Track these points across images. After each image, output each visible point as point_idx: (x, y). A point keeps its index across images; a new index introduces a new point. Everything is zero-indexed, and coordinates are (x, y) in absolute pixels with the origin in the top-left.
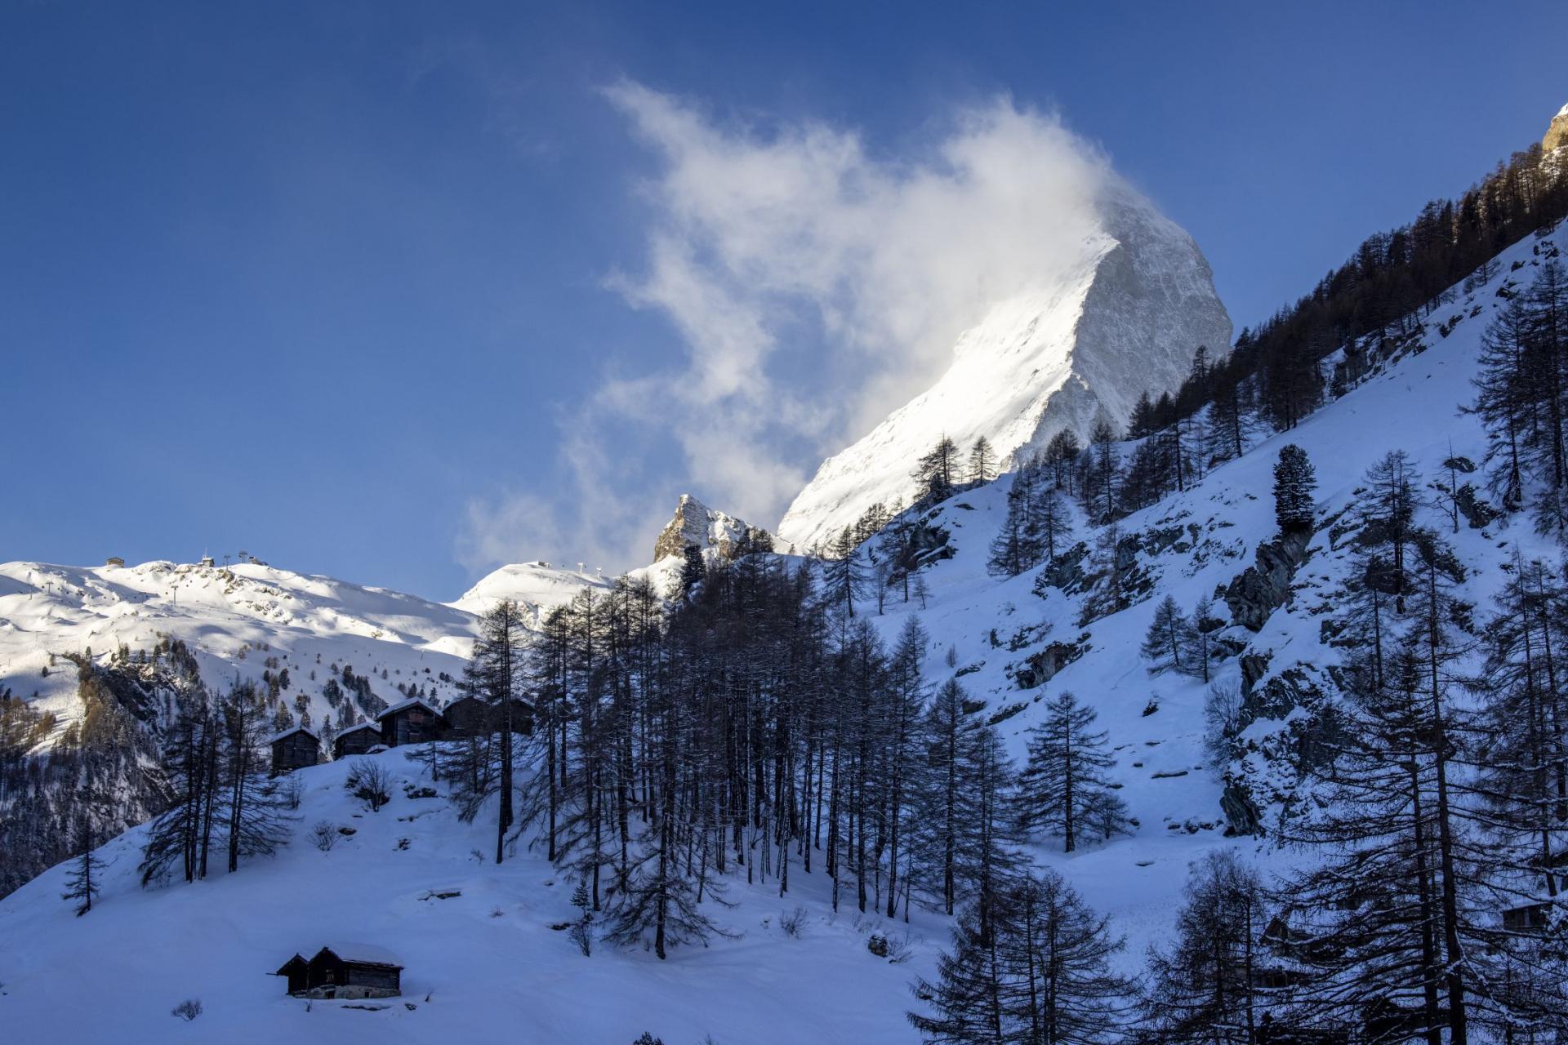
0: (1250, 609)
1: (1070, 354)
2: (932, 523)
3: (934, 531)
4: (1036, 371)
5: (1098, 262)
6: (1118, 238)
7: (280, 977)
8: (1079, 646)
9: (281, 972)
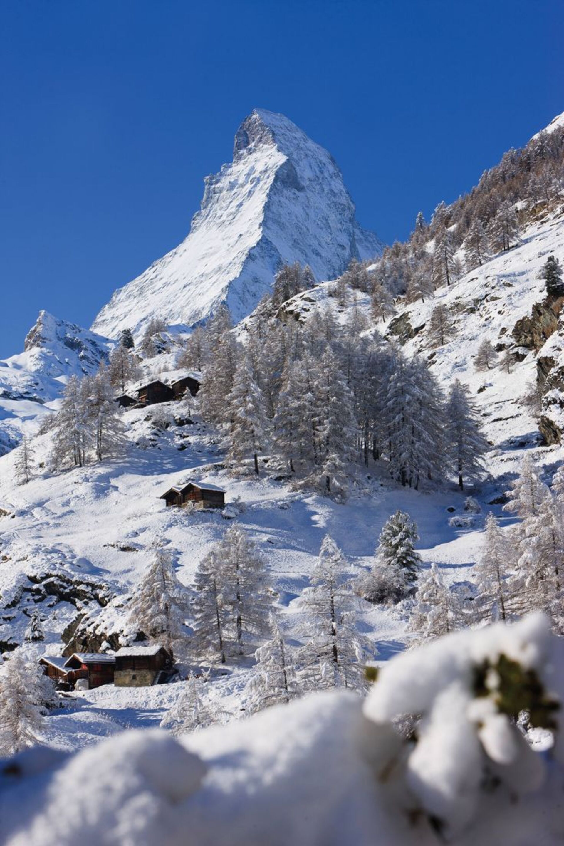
0: (526, 337)
1: (261, 225)
2: (289, 309)
3: (291, 312)
4: (241, 235)
5: (275, 170)
6: (287, 155)
7: (162, 500)
8: (429, 361)
9: (163, 497)
